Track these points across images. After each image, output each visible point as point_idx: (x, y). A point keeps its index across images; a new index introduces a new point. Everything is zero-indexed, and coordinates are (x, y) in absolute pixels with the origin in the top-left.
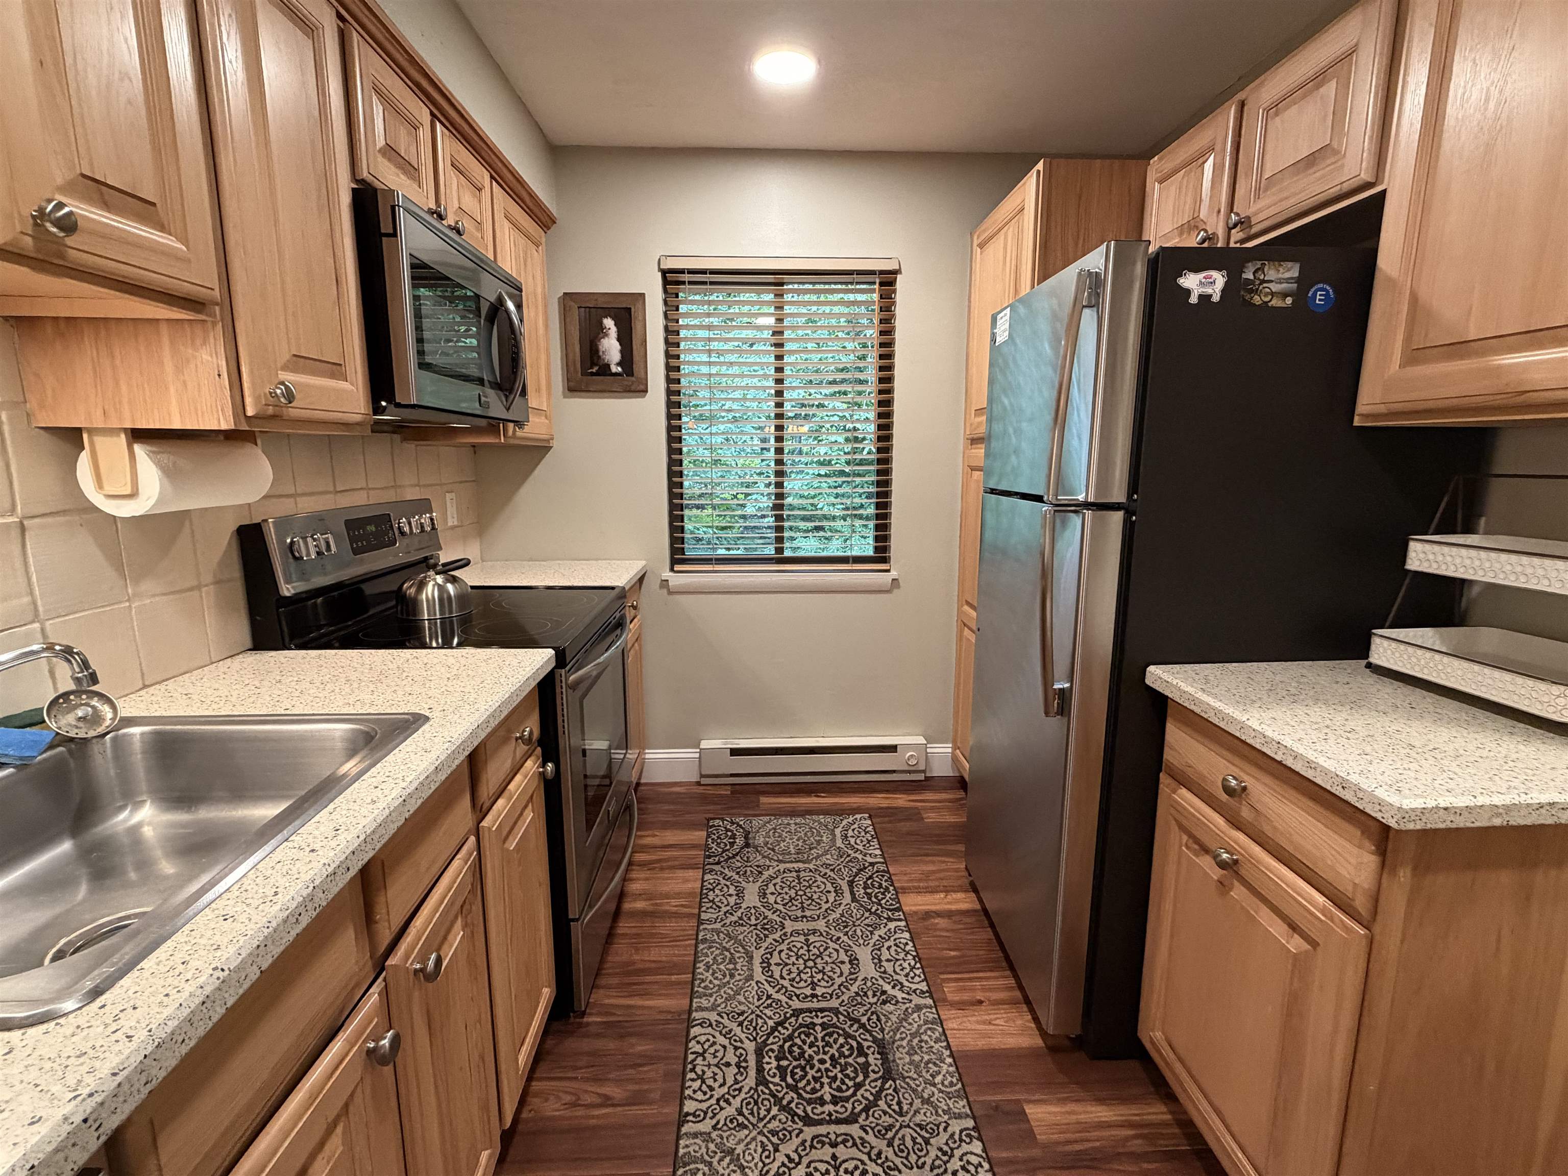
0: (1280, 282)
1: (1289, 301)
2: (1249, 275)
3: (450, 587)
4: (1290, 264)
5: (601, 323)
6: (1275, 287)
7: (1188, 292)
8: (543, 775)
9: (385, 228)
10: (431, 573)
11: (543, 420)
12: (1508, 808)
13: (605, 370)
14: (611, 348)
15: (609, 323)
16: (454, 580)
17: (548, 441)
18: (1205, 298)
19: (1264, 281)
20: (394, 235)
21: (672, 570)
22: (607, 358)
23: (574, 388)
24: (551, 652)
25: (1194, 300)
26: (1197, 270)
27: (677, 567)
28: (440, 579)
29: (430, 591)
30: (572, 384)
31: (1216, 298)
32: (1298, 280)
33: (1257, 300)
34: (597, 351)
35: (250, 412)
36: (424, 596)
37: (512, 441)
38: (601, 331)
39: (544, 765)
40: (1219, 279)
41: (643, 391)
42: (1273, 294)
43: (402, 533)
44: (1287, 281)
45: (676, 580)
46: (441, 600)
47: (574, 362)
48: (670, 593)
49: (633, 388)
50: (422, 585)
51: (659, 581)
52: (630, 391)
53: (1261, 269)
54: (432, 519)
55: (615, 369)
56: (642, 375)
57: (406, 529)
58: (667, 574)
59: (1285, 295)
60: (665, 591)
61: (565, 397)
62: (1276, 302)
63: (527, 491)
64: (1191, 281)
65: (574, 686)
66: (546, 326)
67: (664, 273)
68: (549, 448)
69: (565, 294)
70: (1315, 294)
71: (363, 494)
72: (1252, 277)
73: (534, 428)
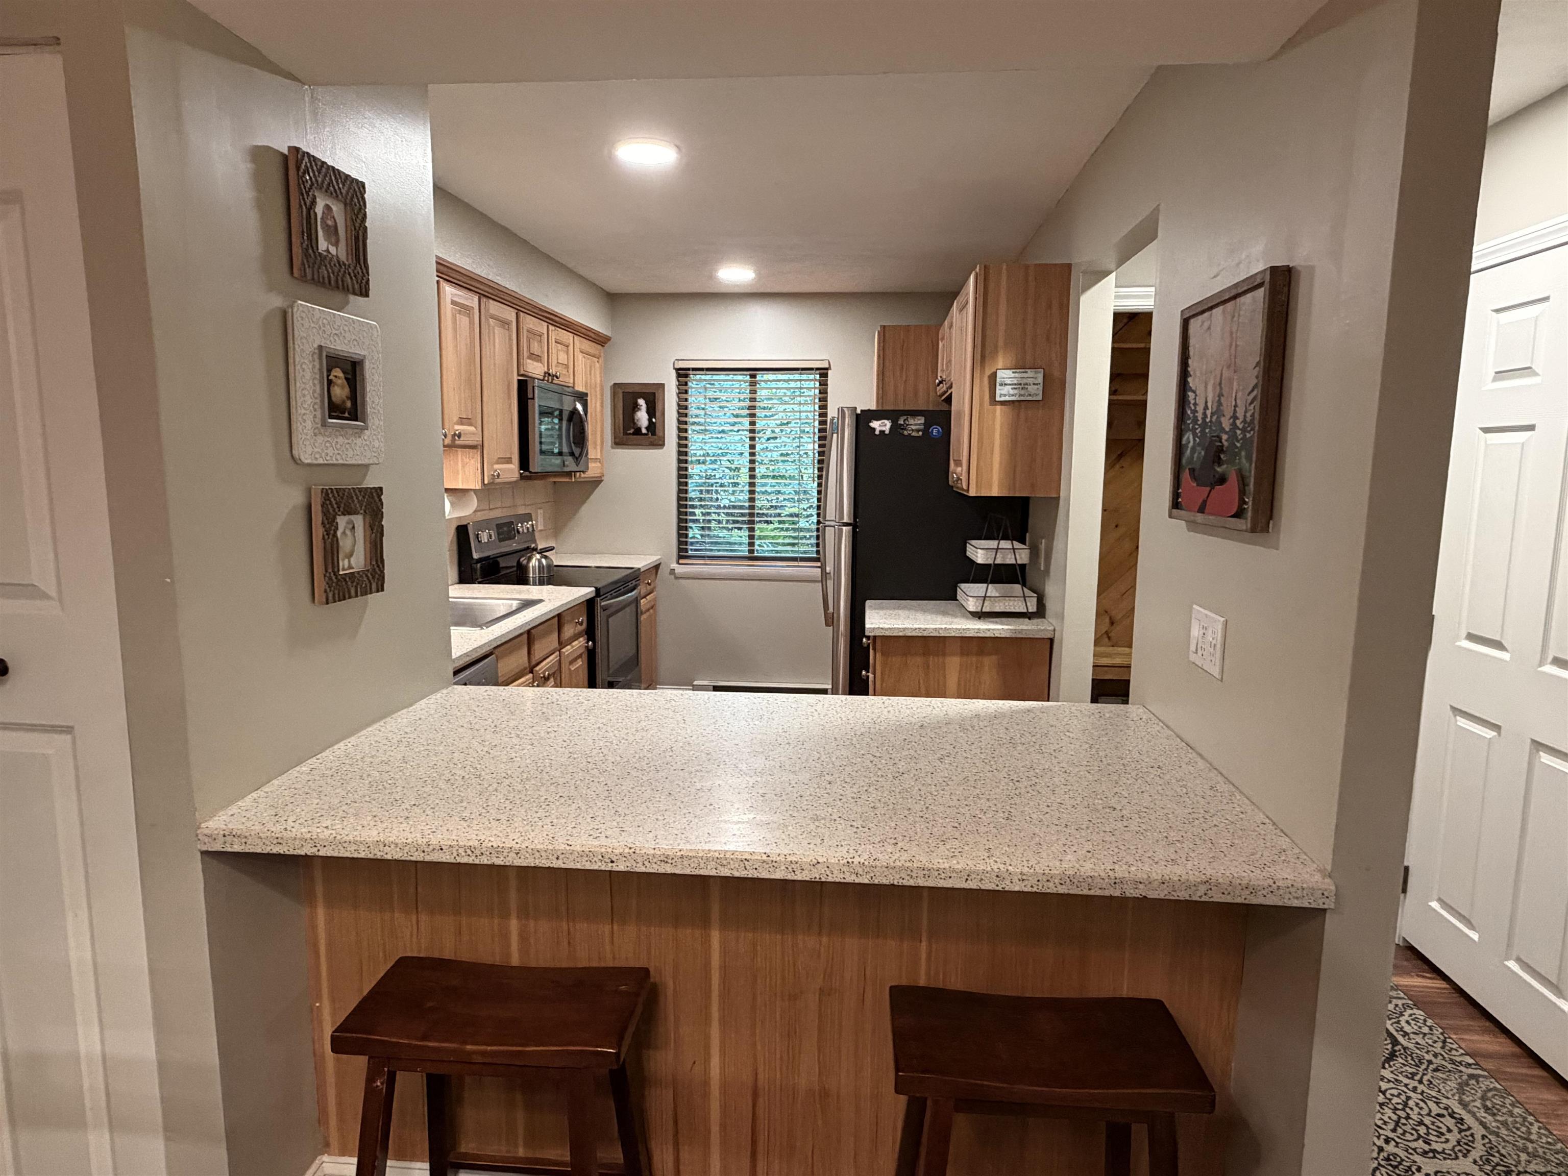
0: (916, 425)
1: (920, 433)
2: (901, 422)
3: (544, 561)
4: (919, 417)
5: (637, 402)
6: (914, 427)
7: (874, 429)
8: (587, 647)
9: (530, 396)
10: (535, 553)
11: (598, 464)
12: (905, 629)
13: (638, 431)
14: (642, 417)
15: (641, 402)
16: (546, 557)
17: (600, 477)
18: (882, 432)
19: (908, 425)
20: (533, 398)
21: (678, 563)
22: (639, 424)
23: (619, 443)
24: (593, 589)
25: (877, 432)
26: (877, 420)
27: (681, 561)
28: (538, 556)
29: (534, 562)
30: (617, 440)
31: (887, 432)
32: (924, 424)
33: (906, 433)
34: (634, 419)
35: (486, 482)
36: (531, 565)
37: (579, 480)
38: (636, 407)
39: (587, 642)
40: (888, 424)
41: (661, 445)
42: (913, 430)
43: (518, 532)
44: (919, 424)
45: (680, 569)
46: (539, 567)
47: (619, 427)
48: (676, 578)
49: (655, 443)
50: (530, 559)
51: (669, 570)
52: (653, 445)
53: (907, 419)
54: (533, 525)
55: (644, 431)
56: (661, 434)
57: (521, 530)
58: (674, 565)
59: (918, 431)
60: (673, 577)
61: (612, 448)
62: (914, 434)
63: (585, 509)
64: (875, 425)
65: (605, 609)
66: (602, 406)
67: (677, 370)
68: (602, 481)
69: (615, 384)
70: (932, 430)
71: (500, 510)
72: (902, 423)
73: (593, 470)
